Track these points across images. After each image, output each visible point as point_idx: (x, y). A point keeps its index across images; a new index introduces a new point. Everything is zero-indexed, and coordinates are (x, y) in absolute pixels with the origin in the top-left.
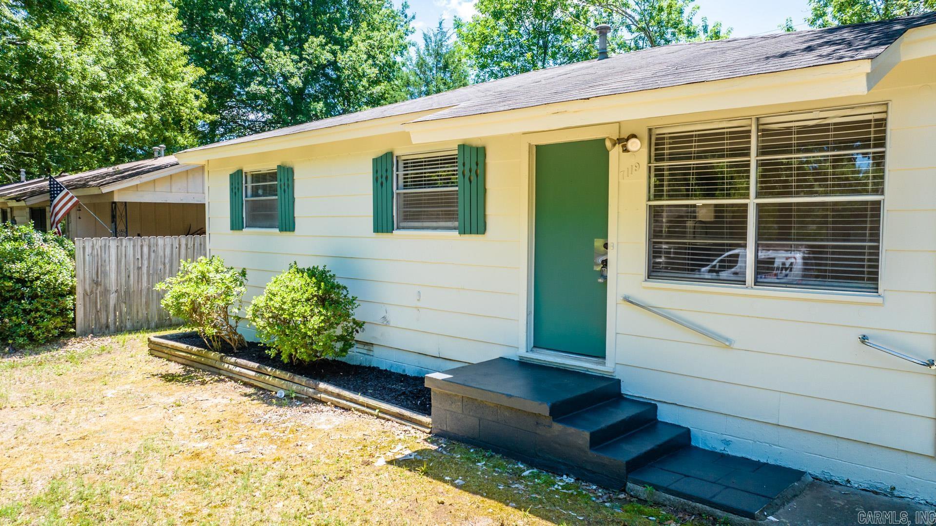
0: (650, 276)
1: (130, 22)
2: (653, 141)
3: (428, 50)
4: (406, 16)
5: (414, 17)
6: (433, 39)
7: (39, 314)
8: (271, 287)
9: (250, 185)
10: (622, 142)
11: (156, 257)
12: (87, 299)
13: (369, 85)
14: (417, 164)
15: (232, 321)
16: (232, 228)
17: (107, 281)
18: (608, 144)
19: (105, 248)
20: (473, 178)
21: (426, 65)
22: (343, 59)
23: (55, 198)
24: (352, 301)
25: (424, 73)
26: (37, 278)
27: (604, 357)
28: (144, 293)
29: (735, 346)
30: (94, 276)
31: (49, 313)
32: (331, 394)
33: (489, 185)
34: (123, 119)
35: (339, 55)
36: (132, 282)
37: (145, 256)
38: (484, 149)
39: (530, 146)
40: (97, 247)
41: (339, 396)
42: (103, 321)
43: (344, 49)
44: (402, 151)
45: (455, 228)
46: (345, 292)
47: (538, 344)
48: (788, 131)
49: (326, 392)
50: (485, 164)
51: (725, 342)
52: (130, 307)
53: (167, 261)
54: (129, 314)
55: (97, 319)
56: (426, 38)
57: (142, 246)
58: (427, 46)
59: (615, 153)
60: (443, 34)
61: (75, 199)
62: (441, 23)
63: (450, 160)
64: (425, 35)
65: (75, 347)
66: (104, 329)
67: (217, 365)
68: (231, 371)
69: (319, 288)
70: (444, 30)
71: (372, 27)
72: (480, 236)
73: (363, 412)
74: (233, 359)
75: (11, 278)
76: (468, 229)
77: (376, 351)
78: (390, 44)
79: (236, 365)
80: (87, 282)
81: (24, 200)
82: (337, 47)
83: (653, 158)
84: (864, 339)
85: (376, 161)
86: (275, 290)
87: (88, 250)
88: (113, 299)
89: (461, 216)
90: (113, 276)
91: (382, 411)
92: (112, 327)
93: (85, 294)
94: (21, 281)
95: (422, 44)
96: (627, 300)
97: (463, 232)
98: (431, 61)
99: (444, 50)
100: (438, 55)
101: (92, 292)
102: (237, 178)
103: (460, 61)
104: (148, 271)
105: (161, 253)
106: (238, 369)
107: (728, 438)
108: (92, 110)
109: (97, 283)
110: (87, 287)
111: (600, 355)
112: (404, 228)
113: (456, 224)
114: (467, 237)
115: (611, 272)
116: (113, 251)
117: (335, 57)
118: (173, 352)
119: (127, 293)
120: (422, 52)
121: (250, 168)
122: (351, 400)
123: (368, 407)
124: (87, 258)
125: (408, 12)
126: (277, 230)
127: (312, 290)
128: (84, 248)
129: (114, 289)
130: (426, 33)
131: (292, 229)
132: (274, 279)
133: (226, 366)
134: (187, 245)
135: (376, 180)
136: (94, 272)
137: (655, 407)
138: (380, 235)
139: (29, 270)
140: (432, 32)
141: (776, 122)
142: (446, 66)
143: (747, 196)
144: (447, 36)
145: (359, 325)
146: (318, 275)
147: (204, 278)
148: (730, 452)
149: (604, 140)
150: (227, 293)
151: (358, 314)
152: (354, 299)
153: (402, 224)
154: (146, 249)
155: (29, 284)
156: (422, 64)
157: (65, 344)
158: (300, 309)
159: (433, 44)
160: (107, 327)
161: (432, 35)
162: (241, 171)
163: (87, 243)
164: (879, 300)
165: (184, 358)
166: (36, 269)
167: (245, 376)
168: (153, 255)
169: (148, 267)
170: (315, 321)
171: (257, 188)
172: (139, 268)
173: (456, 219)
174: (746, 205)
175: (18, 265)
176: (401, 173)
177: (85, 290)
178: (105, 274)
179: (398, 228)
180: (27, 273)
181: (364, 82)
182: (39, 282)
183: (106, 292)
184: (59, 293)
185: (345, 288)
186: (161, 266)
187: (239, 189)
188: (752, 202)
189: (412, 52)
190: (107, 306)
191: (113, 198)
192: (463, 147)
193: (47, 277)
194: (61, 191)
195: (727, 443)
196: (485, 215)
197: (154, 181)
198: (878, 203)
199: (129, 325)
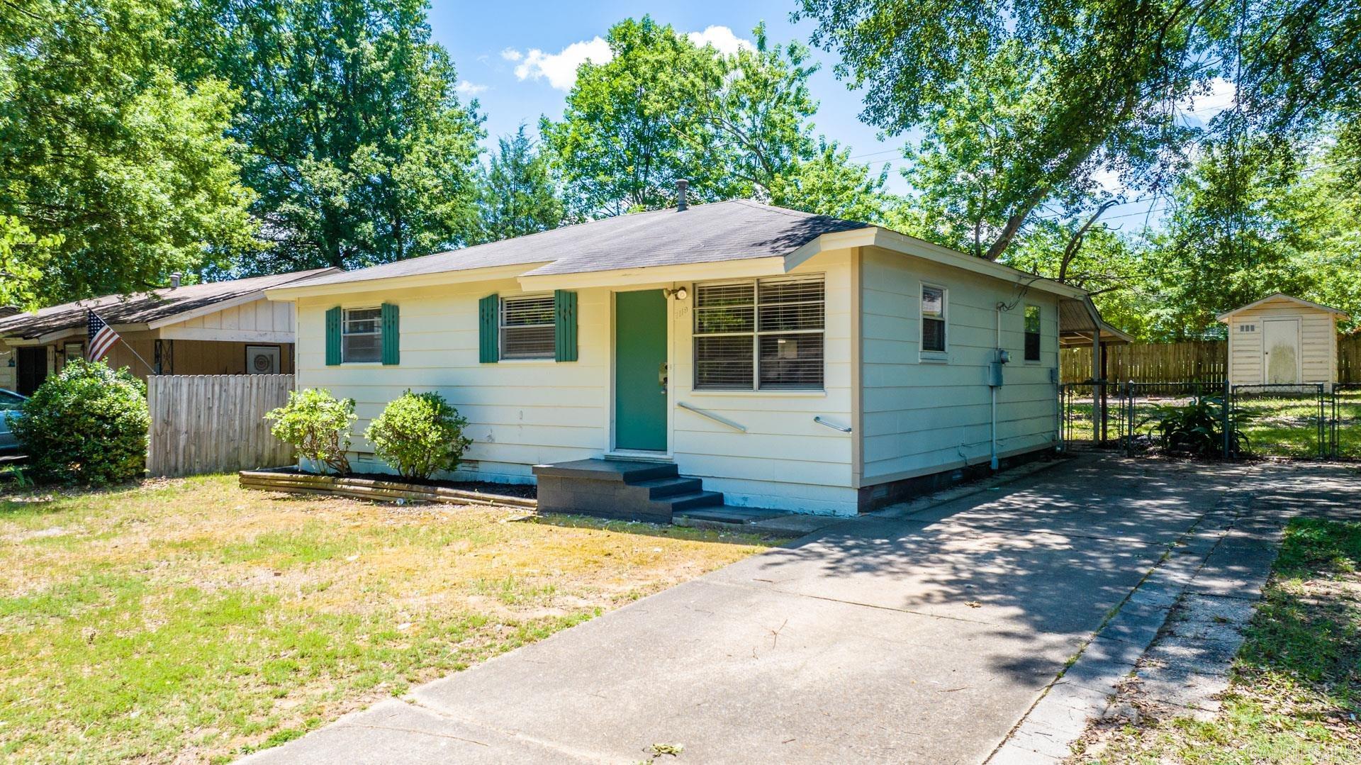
0: (696, 387)
1: (186, 144)
2: (697, 290)
3: (505, 160)
4: (475, 116)
5: (485, 119)
6: (511, 147)
7: (119, 451)
8: (389, 409)
9: (347, 322)
10: (675, 291)
11: (227, 396)
12: (158, 440)
13: (431, 203)
14: (520, 304)
15: (342, 446)
16: (329, 362)
17: (178, 421)
18: (665, 293)
19: (177, 386)
20: (568, 317)
21: (504, 179)
22: (398, 173)
23: (95, 334)
24: (463, 422)
25: (501, 187)
26: (119, 415)
27: (666, 450)
28: (214, 434)
29: (749, 431)
30: (165, 415)
31: (127, 450)
32: (450, 495)
33: (580, 323)
34: (183, 249)
35: (395, 168)
36: (202, 423)
37: (216, 396)
38: (576, 294)
39: (611, 293)
40: (169, 385)
41: (456, 495)
42: (173, 463)
43: (400, 160)
44: (507, 293)
45: (552, 357)
46: (455, 414)
47: (619, 444)
48: (776, 288)
49: (444, 494)
50: (577, 305)
51: (742, 430)
52: (199, 448)
53: (238, 401)
54: (199, 457)
55: (167, 461)
56: (503, 145)
57: (213, 385)
58: (504, 156)
59: (671, 299)
60: (524, 141)
61: (117, 336)
62: (521, 129)
63: (547, 303)
64: (500, 140)
65: (150, 486)
66: (172, 472)
67: (329, 486)
68: (345, 490)
69: (435, 410)
70: (526, 137)
71: (433, 129)
72: (573, 363)
73: (479, 504)
74: (346, 480)
75: (92, 415)
76: (563, 358)
77: (482, 467)
78: (459, 152)
79: (350, 484)
80: (158, 421)
81: (37, 337)
82: (390, 159)
83: (697, 304)
84: (817, 419)
85: (482, 302)
86: (394, 412)
87: (160, 388)
88: (182, 439)
89: (557, 347)
90: (184, 416)
91: (495, 501)
92: (181, 470)
93: (156, 435)
94: (102, 418)
95: (498, 152)
96: (681, 405)
97: (559, 360)
98: (509, 174)
99: (525, 161)
100: (516, 166)
101: (162, 433)
102: (333, 316)
103: (543, 174)
104: (219, 412)
105: (232, 392)
106: (352, 488)
107: (746, 496)
108: (149, 239)
109: (167, 423)
110: (158, 427)
111: (664, 449)
112: (507, 358)
113: (554, 354)
114: (563, 364)
115: (670, 386)
116: (185, 389)
117: (390, 170)
118: (273, 482)
119: (197, 434)
120: (499, 163)
121: (347, 305)
122: (468, 497)
123: (484, 499)
124: (159, 396)
125: (480, 112)
126: (381, 364)
127: (429, 411)
128: (156, 386)
129: (184, 429)
130: (503, 139)
131: (397, 362)
132: (390, 404)
133: (339, 486)
134: (258, 384)
135: (482, 318)
136: (166, 410)
137: (701, 481)
138: (486, 365)
139: (110, 407)
140: (510, 139)
141: (769, 282)
142: (527, 181)
143: (752, 330)
144: (530, 144)
145: (467, 443)
146: (433, 400)
147: (313, 408)
148: (748, 505)
149: (662, 290)
150: (341, 419)
151: (466, 432)
152: (464, 418)
153: (506, 355)
154: (217, 388)
155: (110, 421)
156: (497, 177)
157: (140, 485)
158: (420, 425)
159: (512, 154)
160: (176, 470)
161: (510, 143)
162: (340, 308)
163: (159, 381)
164: (824, 394)
165: (287, 486)
166: (117, 405)
167: (360, 492)
168: (224, 394)
169: (219, 407)
170: (434, 436)
171: (356, 324)
172: (210, 408)
173: (554, 350)
174: (752, 337)
175: (99, 402)
176: (505, 312)
177: (156, 430)
178: (176, 414)
179: (502, 359)
180: (108, 409)
181: (425, 199)
182: (120, 419)
183: (177, 432)
184: (137, 430)
185: (455, 410)
186: (231, 407)
187: (337, 326)
188: (756, 334)
189: (485, 159)
190: (177, 448)
191: (158, 334)
192: (558, 292)
193: (128, 414)
194: (101, 327)
195: (745, 499)
196: (577, 347)
197: (203, 317)
198: (822, 334)
199: (197, 467)
